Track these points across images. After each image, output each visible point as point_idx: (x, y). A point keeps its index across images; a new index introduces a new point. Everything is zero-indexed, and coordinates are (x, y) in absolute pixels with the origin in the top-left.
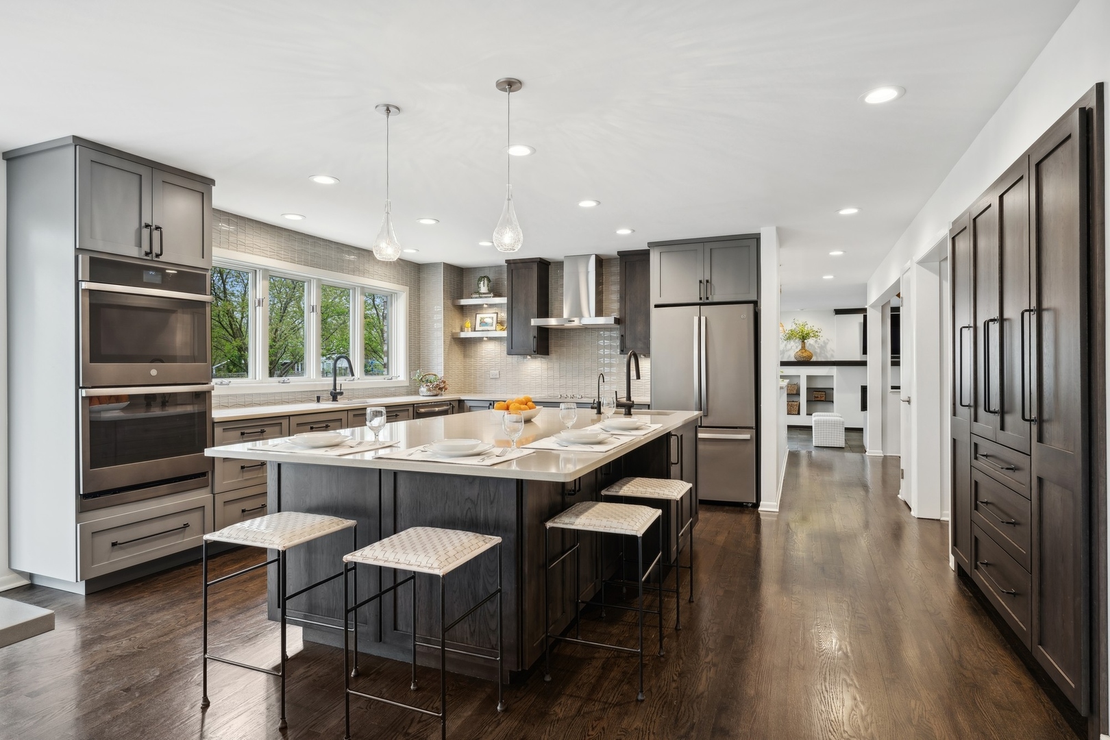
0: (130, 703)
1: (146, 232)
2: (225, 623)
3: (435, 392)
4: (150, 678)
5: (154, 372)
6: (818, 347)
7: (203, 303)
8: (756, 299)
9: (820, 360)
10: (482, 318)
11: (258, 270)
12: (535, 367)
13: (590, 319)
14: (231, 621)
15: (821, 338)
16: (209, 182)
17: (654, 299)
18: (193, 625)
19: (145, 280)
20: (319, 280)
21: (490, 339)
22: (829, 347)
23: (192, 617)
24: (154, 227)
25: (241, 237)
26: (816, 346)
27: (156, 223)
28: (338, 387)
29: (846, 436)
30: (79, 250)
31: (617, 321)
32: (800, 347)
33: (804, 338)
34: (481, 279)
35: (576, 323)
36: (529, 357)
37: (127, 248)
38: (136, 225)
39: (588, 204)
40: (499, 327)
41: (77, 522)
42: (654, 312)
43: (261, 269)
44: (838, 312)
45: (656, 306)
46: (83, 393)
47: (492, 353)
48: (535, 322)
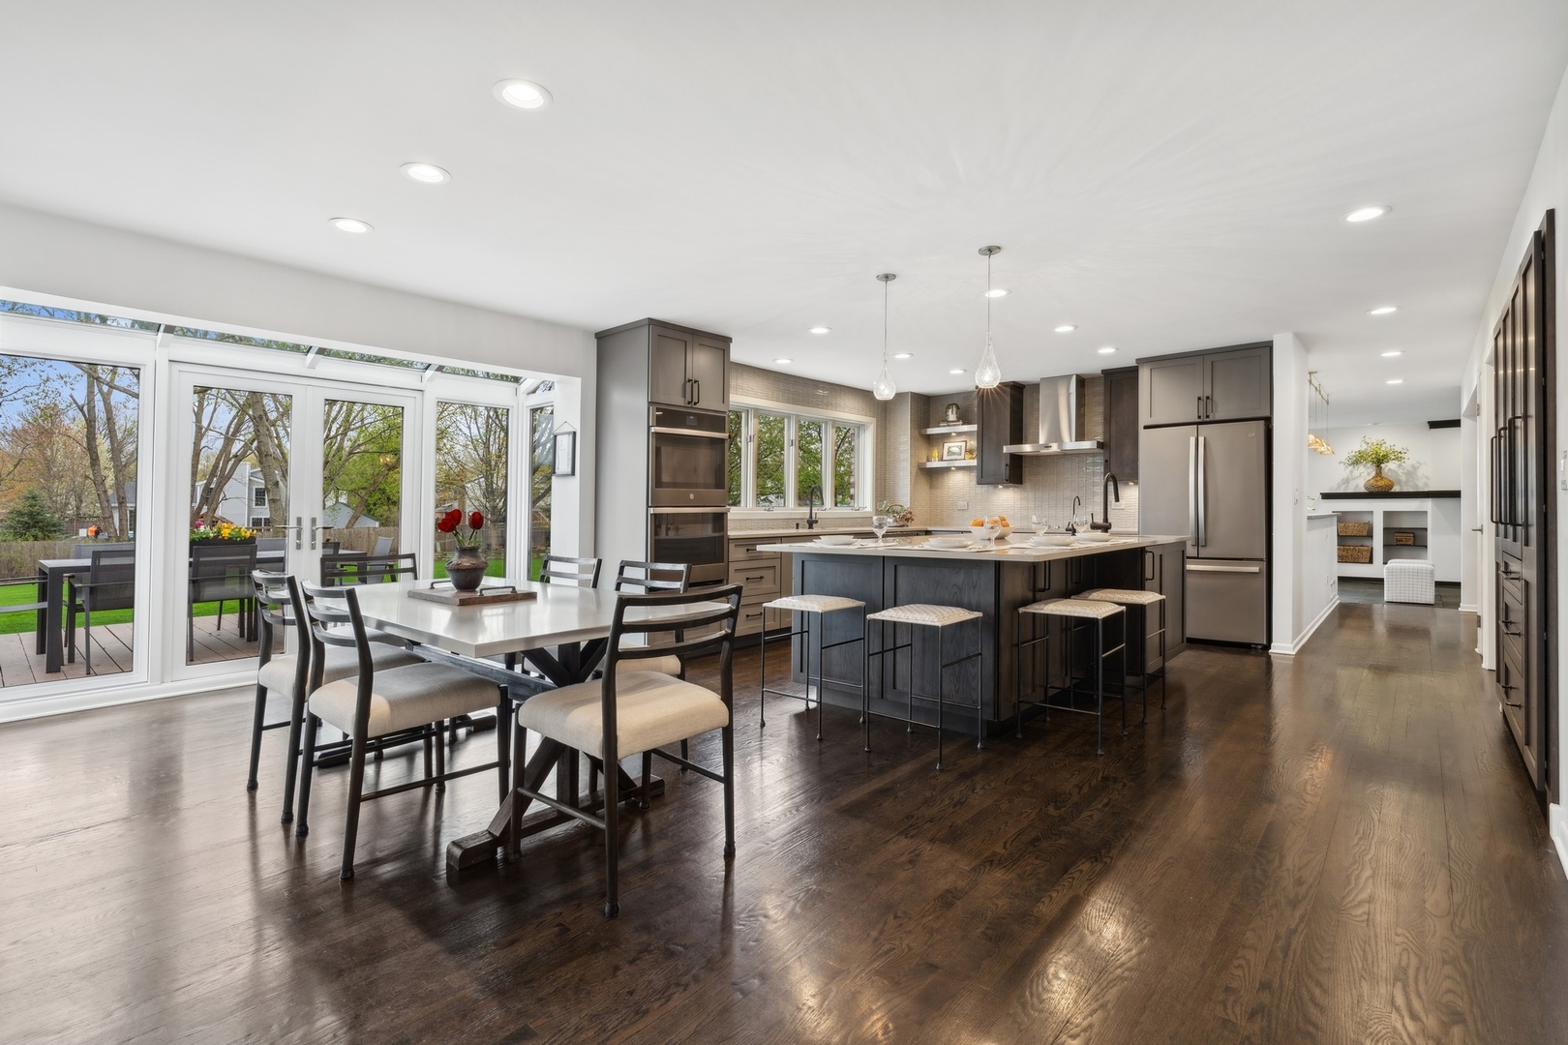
1: (689, 385)
3: (901, 523)
5: (692, 497)
6: (1403, 473)
7: (722, 441)
8: (1268, 414)
9: (1405, 490)
10: (950, 447)
11: (750, 410)
12: (1007, 499)
13: (1070, 444)
15: (1406, 460)
16: (727, 340)
17: (1144, 418)
19: (688, 423)
20: (798, 416)
21: (959, 468)
22: (1420, 473)
24: (693, 381)
26: (1400, 472)
27: (694, 378)
28: (814, 516)
29: (1436, 591)
30: (650, 403)
31: (1100, 445)
32: (1374, 473)
33: (1379, 461)
34: (948, 408)
35: (1055, 448)
36: (1000, 487)
37: (676, 399)
38: (682, 381)
39: (1064, 329)
40: (968, 456)
42: (1143, 434)
43: (753, 408)
44: (1434, 425)
45: (1146, 427)
46: (651, 511)
47: (960, 483)
48: (1007, 449)
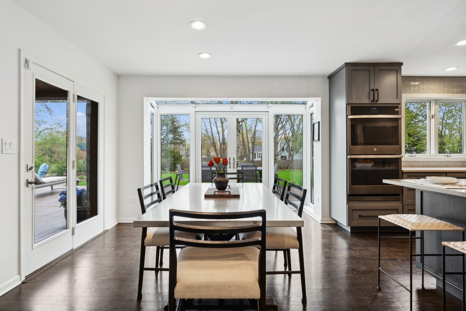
0: (352, 274)
1: (372, 93)
2: (399, 261)
4: (362, 269)
5: (375, 149)
11: (432, 101)
14: (402, 262)
16: (399, 65)
18: (385, 257)
23: (385, 254)
24: (375, 90)
25: (422, 86)
27: (376, 88)
30: (347, 104)
38: (368, 91)
41: (347, 205)
43: (433, 100)
46: (349, 157)
